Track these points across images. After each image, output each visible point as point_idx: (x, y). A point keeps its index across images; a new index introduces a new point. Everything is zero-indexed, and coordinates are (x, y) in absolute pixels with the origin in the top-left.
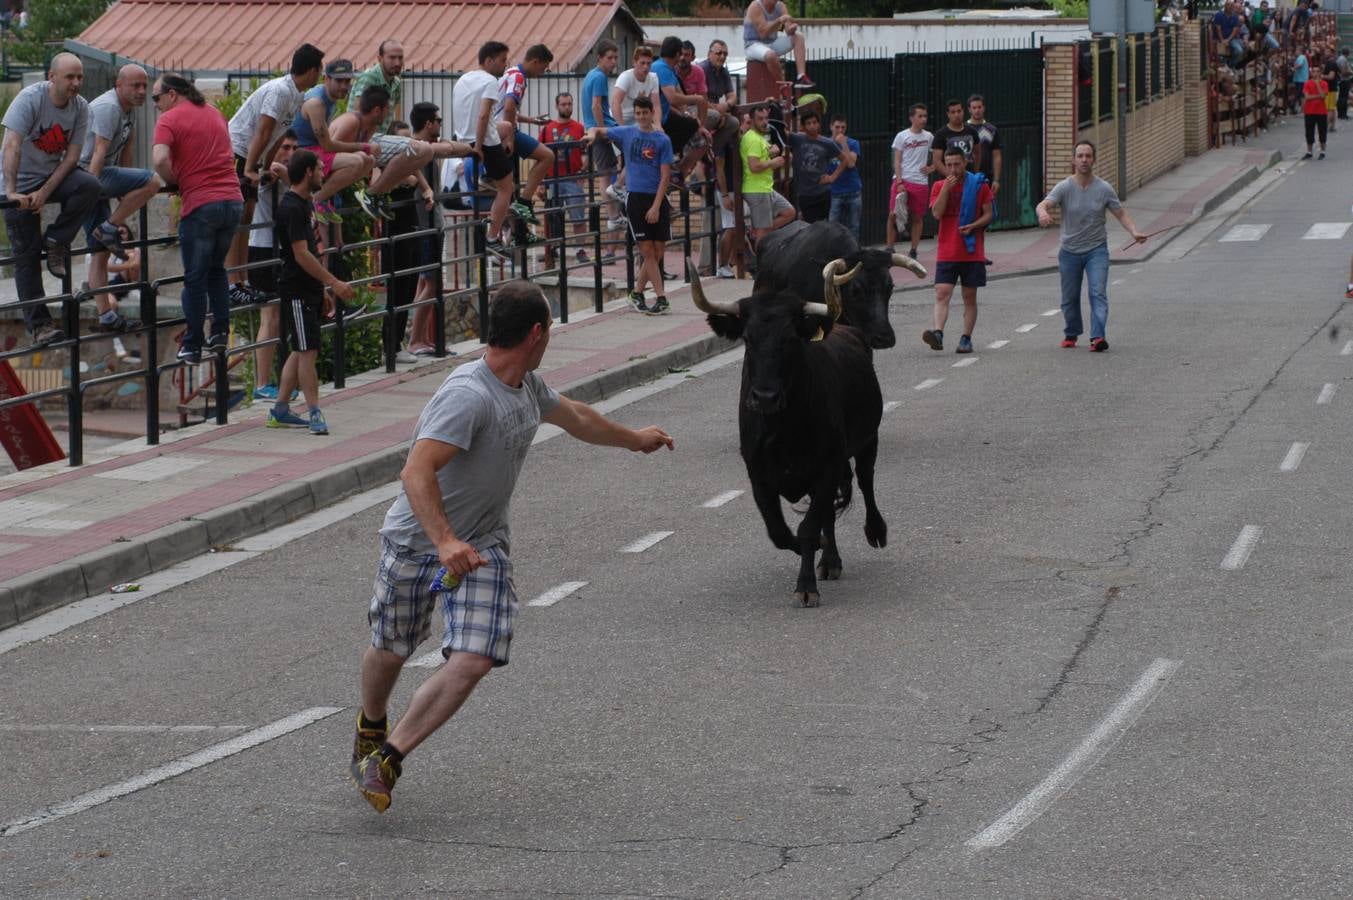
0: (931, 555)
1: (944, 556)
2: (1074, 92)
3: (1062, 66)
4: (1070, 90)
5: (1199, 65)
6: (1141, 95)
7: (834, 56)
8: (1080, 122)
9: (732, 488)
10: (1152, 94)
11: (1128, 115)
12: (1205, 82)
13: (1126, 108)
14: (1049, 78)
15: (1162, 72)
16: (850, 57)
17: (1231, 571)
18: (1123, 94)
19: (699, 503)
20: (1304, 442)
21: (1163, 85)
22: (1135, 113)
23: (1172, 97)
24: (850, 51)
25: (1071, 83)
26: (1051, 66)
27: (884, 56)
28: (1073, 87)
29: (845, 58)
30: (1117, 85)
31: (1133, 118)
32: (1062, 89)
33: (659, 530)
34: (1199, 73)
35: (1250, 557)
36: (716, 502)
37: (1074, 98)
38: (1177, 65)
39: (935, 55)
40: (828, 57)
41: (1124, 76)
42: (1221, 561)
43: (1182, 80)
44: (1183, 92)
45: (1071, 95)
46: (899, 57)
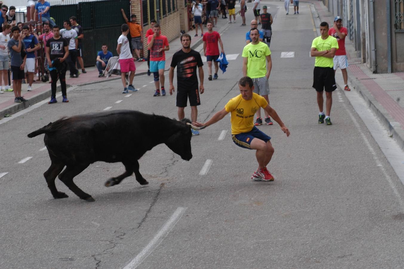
0: (98, 175)
1: (103, 176)
2: (141, 13)
3: (137, 4)
4: (140, 12)
5: (184, 2)
6: (164, 13)
7: (57, 4)
8: (144, 23)
9: (28, 156)
10: (168, 12)
11: (160, 20)
12: (186, 8)
13: (159, 18)
14: (132, 8)
15: (171, 5)
16: (63, 4)
17: (203, 176)
18: (158, 13)
19: (17, 162)
20: (226, 130)
21: (172, 9)
22: (163, 20)
23: (175, 13)
24: (63, 2)
25: (140, 10)
26: (133, 4)
27: (74, 4)
28: (141, 11)
29: (61, 5)
30: (156, 10)
31: (162, 21)
32: (137, 12)
33: (3, 172)
34: (184, 5)
35: (209, 170)
36: (23, 161)
37: (141, 15)
38: (176, 2)
39: (92, 2)
40: (55, 4)
41: (158, 6)
42: (199, 172)
43: (178, 7)
44: (179, 11)
45: (140, 14)
46: (80, 3)
